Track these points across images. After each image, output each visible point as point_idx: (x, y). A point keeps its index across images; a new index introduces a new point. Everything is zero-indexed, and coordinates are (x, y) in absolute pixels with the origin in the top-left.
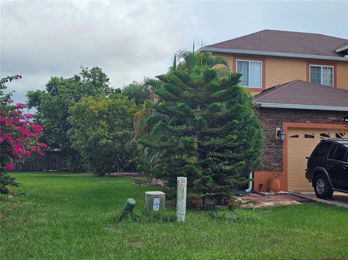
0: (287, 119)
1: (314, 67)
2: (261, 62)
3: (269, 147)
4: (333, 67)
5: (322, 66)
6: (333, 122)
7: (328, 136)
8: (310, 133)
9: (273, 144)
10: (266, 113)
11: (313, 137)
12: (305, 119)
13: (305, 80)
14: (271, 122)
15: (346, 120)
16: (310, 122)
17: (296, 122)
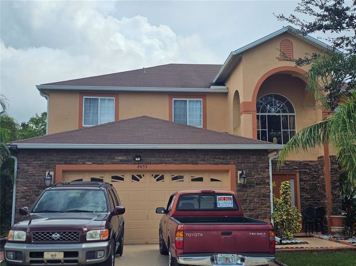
0: (61, 161)
2: (114, 98)
4: (201, 100)
5: (188, 100)
7: (122, 179)
8: (97, 176)
10: (34, 155)
12: (85, 160)
14: (40, 166)
15: (136, 159)
16: (91, 163)
17: (73, 164)
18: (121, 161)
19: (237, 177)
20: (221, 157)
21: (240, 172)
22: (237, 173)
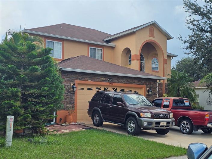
0: (77, 78)
1: (92, 48)
2: (62, 43)
3: (66, 96)
4: (102, 49)
5: (96, 48)
6: (103, 81)
7: (100, 89)
8: (90, 87)
9: (69, 94)
10: (65, 74)
11: (92, 89)
12: (88, 79)
13: (87, 56)
14: (68, 80)
15: (110, 80)
16: (90, 80)
17: (83, 80)
18: (103, 80)
19: (146, 91)
20: (141, 81)
21: (148, 89)
22: (146, 89)
